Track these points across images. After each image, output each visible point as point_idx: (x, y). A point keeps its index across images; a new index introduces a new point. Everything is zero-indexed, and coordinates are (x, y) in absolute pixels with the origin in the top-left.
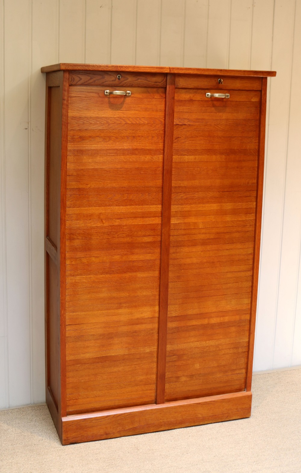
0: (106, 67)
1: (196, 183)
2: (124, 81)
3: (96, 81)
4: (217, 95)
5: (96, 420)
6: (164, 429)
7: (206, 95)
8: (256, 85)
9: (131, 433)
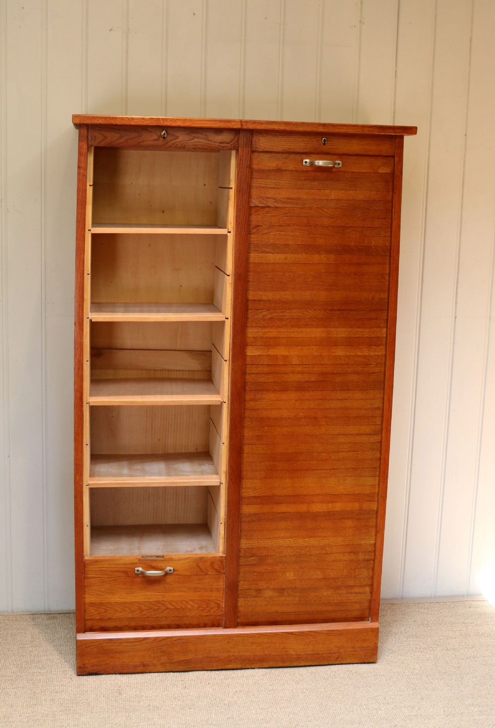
0: (141, 120)
1: (287, 295)
2: (171, 140)
3: (129, 141)
4: (320, 163)
5: (127, 642)
6: (235, 668)
7: (302, 163)
8: (385, 148)
9: (181, 668)
